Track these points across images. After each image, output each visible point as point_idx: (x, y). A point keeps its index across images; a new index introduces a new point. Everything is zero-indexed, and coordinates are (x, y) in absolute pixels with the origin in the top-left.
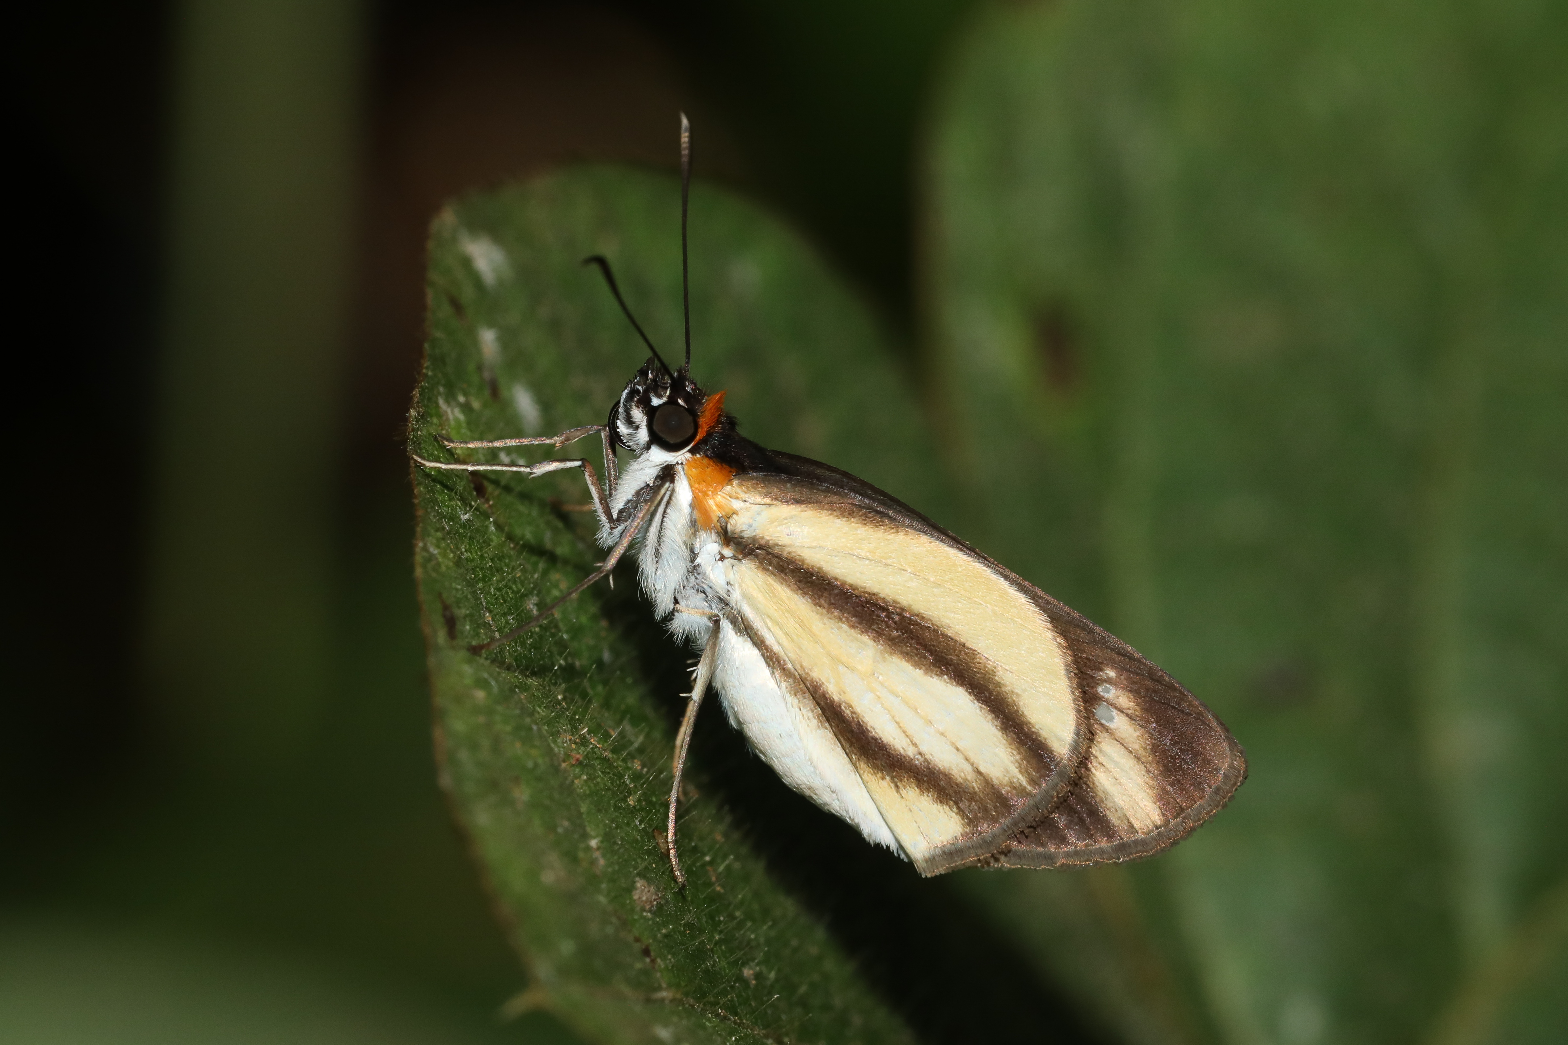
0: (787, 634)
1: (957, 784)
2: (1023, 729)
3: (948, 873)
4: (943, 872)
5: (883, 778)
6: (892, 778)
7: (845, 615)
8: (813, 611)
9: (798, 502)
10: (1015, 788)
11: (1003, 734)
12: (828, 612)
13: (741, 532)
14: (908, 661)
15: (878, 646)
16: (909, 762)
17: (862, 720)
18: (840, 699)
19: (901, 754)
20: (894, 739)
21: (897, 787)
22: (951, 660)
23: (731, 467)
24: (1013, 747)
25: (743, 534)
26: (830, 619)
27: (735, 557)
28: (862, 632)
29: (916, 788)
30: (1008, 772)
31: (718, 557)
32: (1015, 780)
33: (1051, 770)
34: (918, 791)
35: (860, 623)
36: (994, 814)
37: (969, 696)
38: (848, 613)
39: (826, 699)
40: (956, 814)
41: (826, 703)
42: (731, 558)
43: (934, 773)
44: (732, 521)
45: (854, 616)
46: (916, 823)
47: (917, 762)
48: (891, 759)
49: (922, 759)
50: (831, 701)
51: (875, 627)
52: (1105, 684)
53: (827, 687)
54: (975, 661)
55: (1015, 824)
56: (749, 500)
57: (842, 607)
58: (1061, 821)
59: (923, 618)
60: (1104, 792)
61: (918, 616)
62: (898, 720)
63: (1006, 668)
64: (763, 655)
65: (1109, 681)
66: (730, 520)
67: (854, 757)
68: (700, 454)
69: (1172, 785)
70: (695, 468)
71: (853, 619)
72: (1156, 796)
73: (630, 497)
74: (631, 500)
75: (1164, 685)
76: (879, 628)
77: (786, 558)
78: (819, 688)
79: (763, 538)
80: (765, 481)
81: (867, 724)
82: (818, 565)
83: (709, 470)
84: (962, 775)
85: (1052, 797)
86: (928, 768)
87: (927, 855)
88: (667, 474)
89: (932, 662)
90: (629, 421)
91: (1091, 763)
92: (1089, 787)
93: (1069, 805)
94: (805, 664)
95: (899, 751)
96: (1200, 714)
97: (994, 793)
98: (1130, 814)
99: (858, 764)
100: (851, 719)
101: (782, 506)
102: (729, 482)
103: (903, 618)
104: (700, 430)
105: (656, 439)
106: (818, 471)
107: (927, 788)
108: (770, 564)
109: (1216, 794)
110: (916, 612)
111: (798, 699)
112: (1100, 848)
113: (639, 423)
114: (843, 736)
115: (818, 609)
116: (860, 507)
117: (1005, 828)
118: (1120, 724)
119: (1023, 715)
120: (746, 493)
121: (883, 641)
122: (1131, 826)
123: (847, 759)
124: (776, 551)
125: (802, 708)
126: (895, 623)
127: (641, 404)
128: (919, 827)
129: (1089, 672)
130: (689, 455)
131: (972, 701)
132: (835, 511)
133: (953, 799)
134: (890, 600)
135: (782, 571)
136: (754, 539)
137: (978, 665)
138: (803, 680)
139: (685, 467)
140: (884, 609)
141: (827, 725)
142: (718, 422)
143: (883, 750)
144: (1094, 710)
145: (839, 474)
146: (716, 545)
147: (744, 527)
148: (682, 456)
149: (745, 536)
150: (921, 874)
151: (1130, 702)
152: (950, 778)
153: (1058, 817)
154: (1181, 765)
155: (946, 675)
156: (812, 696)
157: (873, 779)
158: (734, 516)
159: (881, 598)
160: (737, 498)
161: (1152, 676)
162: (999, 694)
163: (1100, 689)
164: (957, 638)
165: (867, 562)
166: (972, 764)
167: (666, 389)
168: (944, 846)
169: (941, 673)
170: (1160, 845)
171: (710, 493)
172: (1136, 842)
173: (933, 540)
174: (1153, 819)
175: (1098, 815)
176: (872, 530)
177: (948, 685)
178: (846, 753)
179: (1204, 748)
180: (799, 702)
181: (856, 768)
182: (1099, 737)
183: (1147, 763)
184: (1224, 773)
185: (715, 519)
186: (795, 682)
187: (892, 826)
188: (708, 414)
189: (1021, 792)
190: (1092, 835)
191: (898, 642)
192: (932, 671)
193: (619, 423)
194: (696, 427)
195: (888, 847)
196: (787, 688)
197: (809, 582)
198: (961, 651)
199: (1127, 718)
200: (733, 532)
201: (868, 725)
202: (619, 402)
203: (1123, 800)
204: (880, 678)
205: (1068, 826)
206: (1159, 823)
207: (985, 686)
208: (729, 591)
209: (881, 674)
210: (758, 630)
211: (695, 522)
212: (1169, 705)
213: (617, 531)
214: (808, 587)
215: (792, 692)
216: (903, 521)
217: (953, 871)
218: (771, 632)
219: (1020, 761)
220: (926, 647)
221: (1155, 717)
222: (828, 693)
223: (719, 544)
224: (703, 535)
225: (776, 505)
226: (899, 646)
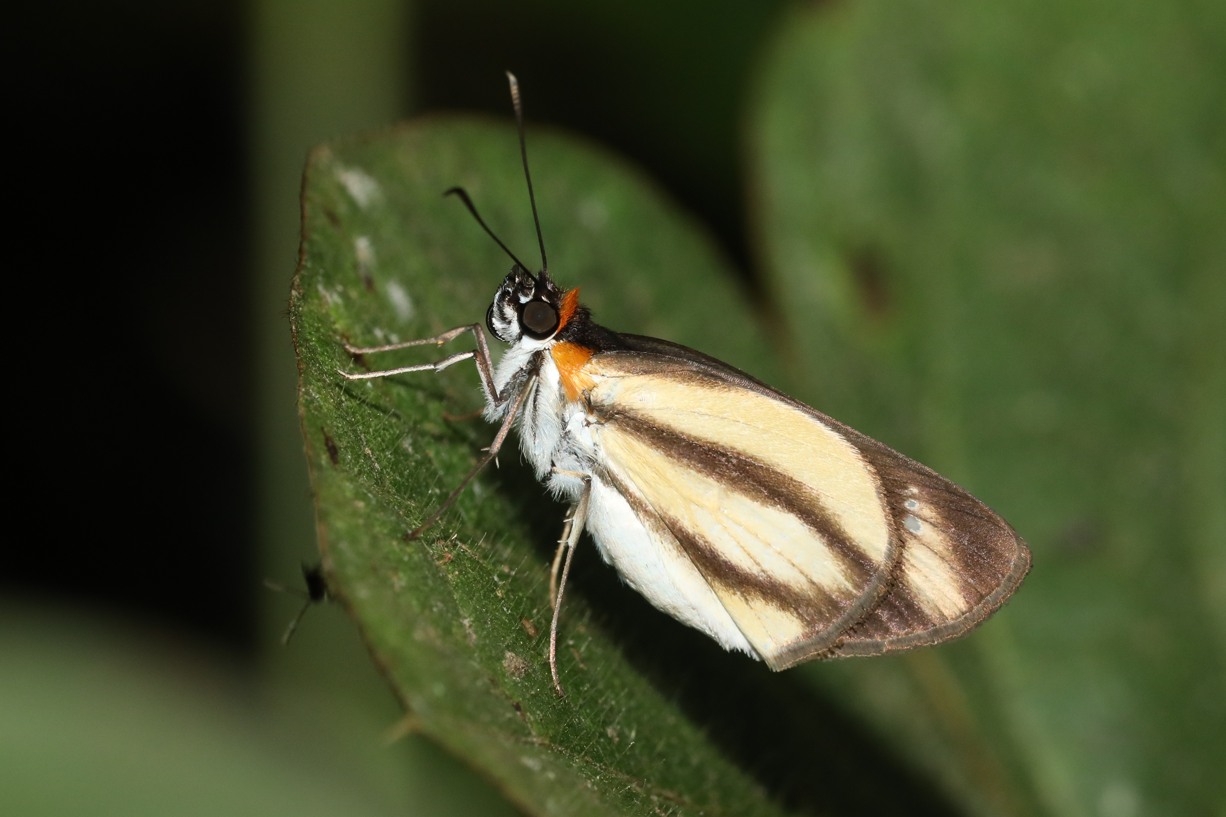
0: (646, 482)
1: (795, 594)
2: (845, 544)
3: (795, 667)
4: (790, 667)
5: (735, 594)
6: (742, 593)
7: (692, 462)
8: (666, 461)
9: (646, 372)
10: (843, 593)
11: (829, 549)
12: (678, 461)
13: (602, 401)
14: (747, 496)
15: (721, 485)
16: (754, 579)
17: (713, 548)
18: (694, 531)
19: (747, 574)
20: (741, 561)
21: (746, 600)
22: (782, 492)
23: (589, 349)
24: (839, 559)
25: (603, 403)
26: (681, 466)
27: (599, 423)
28: (707, 475)
29: (762, 600)
30: (836, 580)
31: (585, 423)
32: (842, 587)
33: (871, 576)
34: (764, 602)
35: (705, 468)
36: (828, 615)
37: (799, 521)
38: (695, 460)
39: (683, 532)
40: (797, 618)
41: (683, 536)
42: (595, 423)
43: (776, 586)
44: (594, 393)
45: (700, 462)
46: (764, 627)
47: (761, 578)
48: (739, 577)
49: (765, 576)
50: (687, 534)
51: (717, 470)
52: (910, 499)
53: (683, 523)
54: (802, 491)
55: (846, 622)
56: (607, 374)
57: (689, 456)
58: (884, 615)
59: (756, 460)
60: (917, 589)
61: (752, 458)
62: (742, 544)
63: (828, 495)
64: (628, 501)
65: (913, 496)
66: (592, 393)
67: (709, 578)
68: (563, 340)
69: (973, 577)
70: (560, 352)
71: (699, 465)
72: (960, 588)
73: (508, 380)
74: (509, 382)
75: (959, 496)
76: (721, 471)
77: (640, 419)
78: (676, 524)
79: (620, 404)
80: (618, 357)
81: (717, 550)
82: (667, 424)
83: (571, 352)
84: (799, 586)
85: (874, 598)
86: (771, 582)
87: (776, 654)
88: (537, 358)
89: (766, 495)
90: (503, 318)
91: (905, 565)
92: (904, 585)
93: (889, 601)
94: (662, 505)
95: (746, 570)
96: (990, 517)
97: (826, 598)
98: (940, 604)
99: (713, 584)
100: (705, 548)
101: (634, 377)
102: (589, 361)
103: (740, 460)
104: (561, 320)
105: (526, 330)
106: (660, 347)
107: (770, 599)
108: (628, 425)
109: (1011, 581)
110: (750, 455)
111: (660, 534)
112: (918, 635)
113: (511, 319)
114: (699, 562)
115: (670, 460)
116: (698, 373)
117: (837, 625)
118: (926, 531)
119: (844, 532)
120: (603, 369)
121: (725, 481)
122: (942, 614)
123: (703, 580)
124: (632, 414)
125: (663, 542)
126: (734, 465)
127: (511, 303)
128: (767, 631)
129: (897, 490)
130: (554, 341)
131: (802, 524)
132: (677, 377)
133: (793, 606)
134: (728, 447)
135: (638, 431)
136: (613, 406)
137: (804, 494)
138: (662, 519)
139: (552, 352)
140: (724, 455)
141: (685, 554)
142: (576, 313)
143: (732, 571)
144: (903, 522)
145: (677, 348)
146: (582, 414)
147: (604, 397)
148: (549, 343)
149: (606, 404)
150: (772, 670)
151: (932, 512)
152: (789, 590)
153: (881, 613)
154: (978, 561)
155: (779, 504)
156: (671, 531)
157: (727, 595)
158: (595, 389)
159: (720, 446)
160: (597, 374)
161: (948, 489)
162: (823, 516)
163: (907, 504)
164: (785, 474)
165: (707, 417)
166: (806, 576)
167: (531, 289)
168: (789, 645)
169: (775, 504)
170: (966, 627)
171: (574, 371)
172: (946, 627)
173: (759, 394)
174: (959, 606)
175: (914, 607)
176: (709, 390)
177: (781, 512)
178: (702, 575)
179: (996, 545)
180: (661, 537)
181: (712, 587)
182: (910, 544)
183: (950, 561)
184: (1014, 564)
185: (580, 392)
186: (656, 521)
187: (745, 632)
188: (567, 307)
189: (848, 595)
190: (910, 625)
191: (738, 481)
192: (767, 502)
193: (494, 320)
194: (558, 318)
195: (742, 651)
196: (650, 526)
197: (661, 438)
198: (789, 484)
199: (931, 526)
200: (596, 402)
201: (719, 551)
202: (493, 303)
203: (933, 594)
204: (726, 511)
205: (890, 619)
206: (964, 609)
207: (812, 511)
208: (596, 450)
209: (726, 509)
210: (622, 481)
211: (564, 396)
212: (964, 512)
213: (500, 409)
214: (660, 442)
215: (654, 529)
216: (734, 380)
217: (798, 665)
218: (633, 481)
219: (845, 570)
220: (760, 483)
221: (953, 523)
222: (684, 528)
223: (584, 412)
224: (570, 407)
225: (629, 377)
226: (739, 484)
